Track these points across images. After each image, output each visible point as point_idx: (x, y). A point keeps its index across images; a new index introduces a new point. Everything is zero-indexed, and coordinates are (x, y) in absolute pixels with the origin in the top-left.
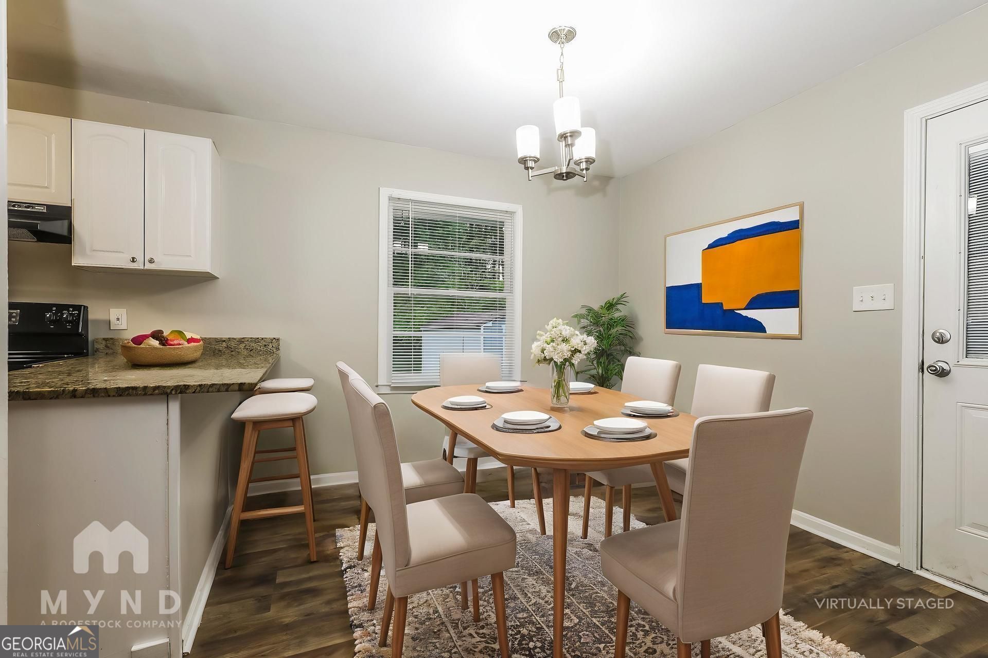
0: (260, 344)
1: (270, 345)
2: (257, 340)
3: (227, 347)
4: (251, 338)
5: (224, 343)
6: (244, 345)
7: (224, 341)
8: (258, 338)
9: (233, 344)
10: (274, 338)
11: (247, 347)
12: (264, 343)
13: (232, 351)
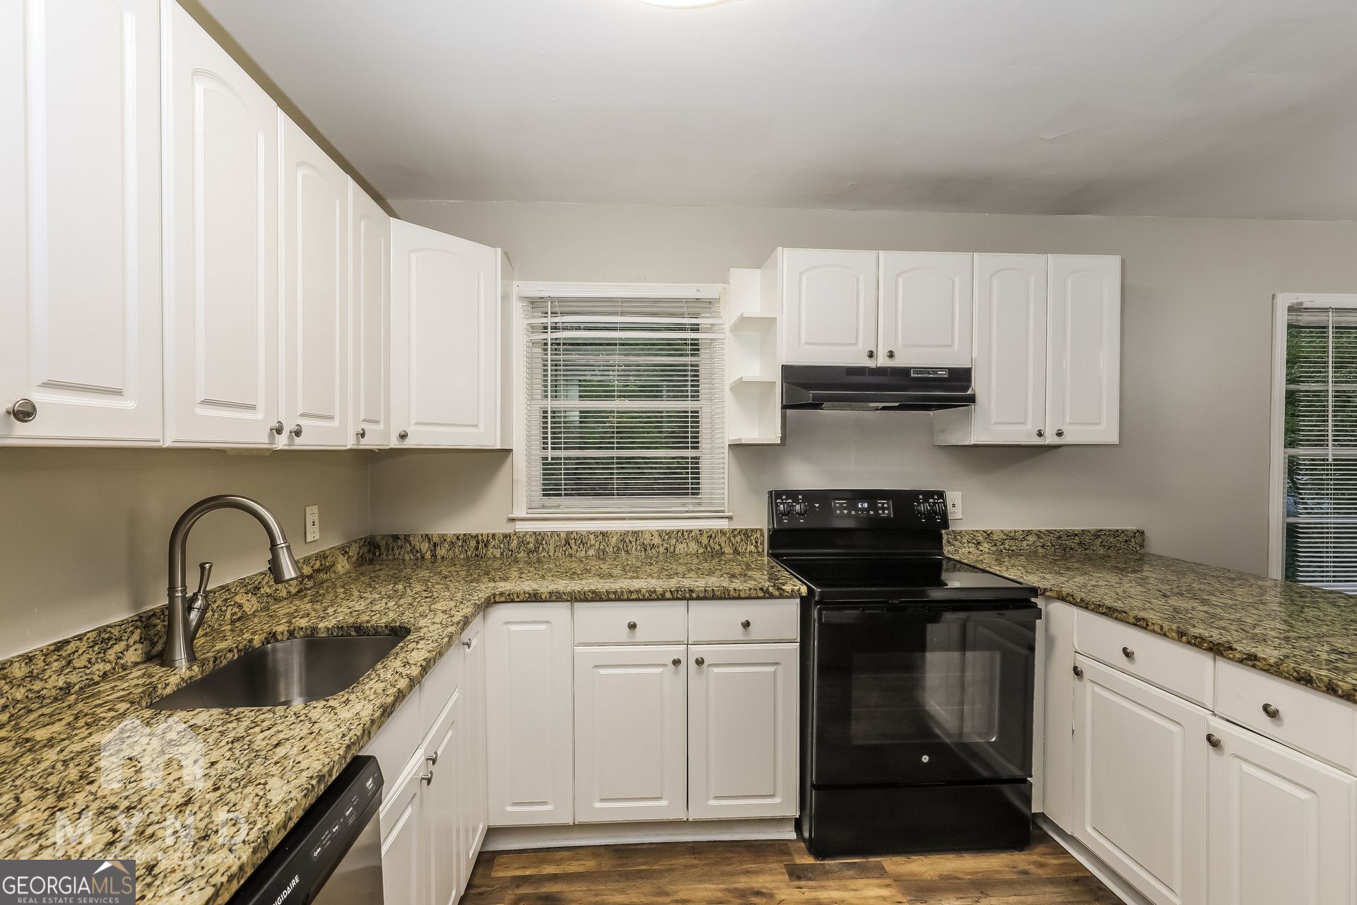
0: (1120, 539)
1: (1133, 540)
2: (1116, 534)
3: (1080, 544)
4: (1109, 531)
5: (1077, 538)
6: (1100, 540)
7: (1077, 535)
8: (1118, 530)
9: (1087, 539)
10: (1138, 531)
11: (1103, 544)
12: (1125, 538)
13: (1086, 549)
